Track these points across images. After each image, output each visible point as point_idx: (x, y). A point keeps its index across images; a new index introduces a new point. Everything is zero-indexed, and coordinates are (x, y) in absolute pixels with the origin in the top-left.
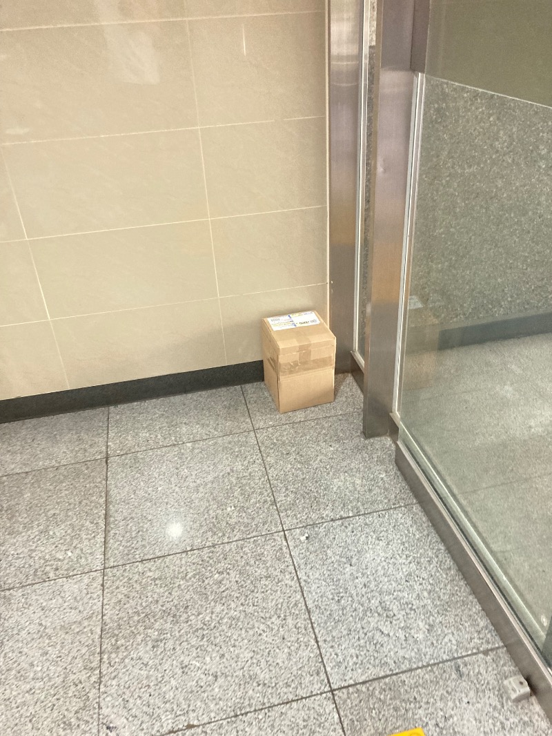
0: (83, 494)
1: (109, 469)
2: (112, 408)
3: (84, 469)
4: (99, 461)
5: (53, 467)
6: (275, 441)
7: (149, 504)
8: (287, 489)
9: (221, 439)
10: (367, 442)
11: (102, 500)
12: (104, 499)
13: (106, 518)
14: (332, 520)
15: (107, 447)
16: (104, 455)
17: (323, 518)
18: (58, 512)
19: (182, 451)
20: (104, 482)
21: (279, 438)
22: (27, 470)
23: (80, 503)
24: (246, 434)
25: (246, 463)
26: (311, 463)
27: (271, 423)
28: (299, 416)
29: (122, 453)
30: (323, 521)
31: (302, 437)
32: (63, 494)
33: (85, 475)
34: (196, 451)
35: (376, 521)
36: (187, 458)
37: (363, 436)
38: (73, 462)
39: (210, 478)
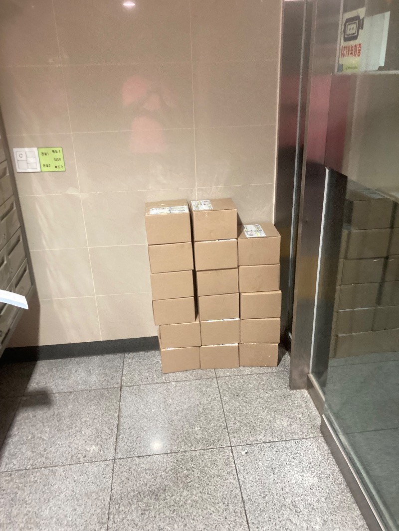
0: (104, 409)
1: (122, 395)
2: (126, 355)
3: (106, 393)
4: (116, 389)
5: (87, 390)
6: (230, 386)
7: (146, 420)
8: (235, 419)
9: (194, 381)
10: (291, 392)
11: (116, 415)
12: (118, 414)
13: (118, 427)
14: (264, 442)
15: (122, 380)
16: (119, 385)
17: (258, 441)
18: (88, 419)
19: (169, 387)
20: (118, 403)
21: (233, 385)
22: (71, 391)
23: (102, 415)
24: (211, 379)
25: (209, 399)
26: (253, 403)
27: (228, 374)
28: (247, 371)
29: (130, 385)
30: (258, 442)
31: (248, 385)
32: (92, 408)
33: (107, 397)
34: (178, 388)
35: (293, 446)
36: (171, 392)
37: (289, 388)
38: (100, 388)
39: (185, 406)
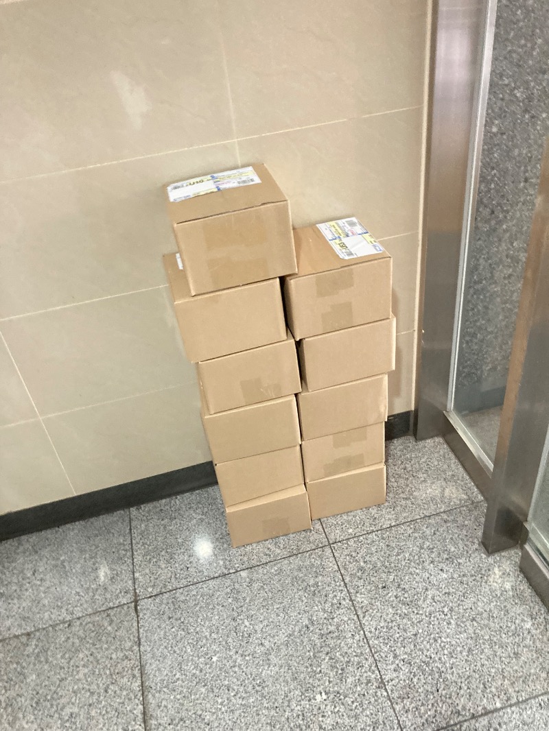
0: (108, 672)
1: (141, 623)
2: (133, 510)
3: (106, 624)
4: (125, 607)
5: (64, 622)
6: (362, 564)
7: (203, 690)
9: (286, 562)
10: (491, 560)
11: (136, 685)
12: (139, 682)
13: (145, 722)
15: (134, 580)
16: (130, 597)
18: (76, 710)
19: (237, 586)
20: (136, 648)
22: (29, 629)
23: (106, 691)
24: (319, 551)
25: (327, 606)
26: (420, 603)
27: (350, 531)
29: (155, 593)
32: (81, 675)
33: (109, 634)
34: (256, 586)
36: (244, 599)
38: (90, 610)
39: (282, 637)
